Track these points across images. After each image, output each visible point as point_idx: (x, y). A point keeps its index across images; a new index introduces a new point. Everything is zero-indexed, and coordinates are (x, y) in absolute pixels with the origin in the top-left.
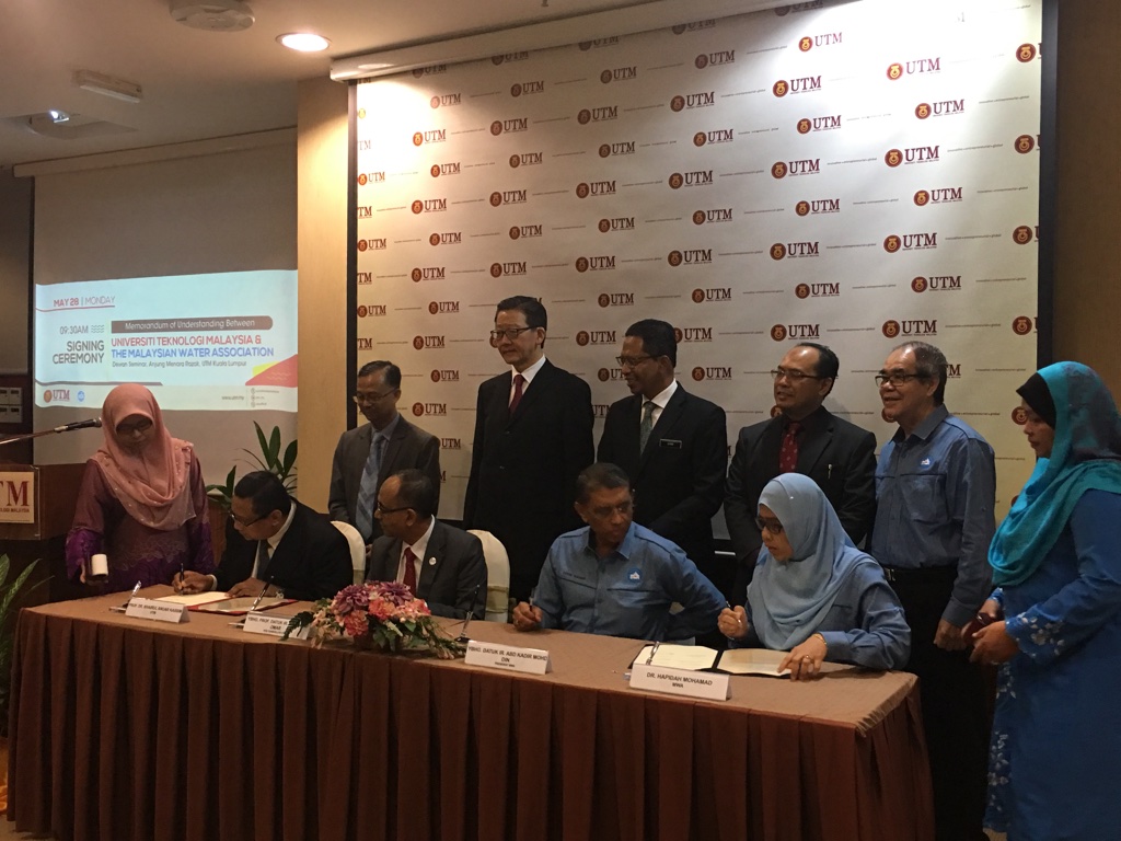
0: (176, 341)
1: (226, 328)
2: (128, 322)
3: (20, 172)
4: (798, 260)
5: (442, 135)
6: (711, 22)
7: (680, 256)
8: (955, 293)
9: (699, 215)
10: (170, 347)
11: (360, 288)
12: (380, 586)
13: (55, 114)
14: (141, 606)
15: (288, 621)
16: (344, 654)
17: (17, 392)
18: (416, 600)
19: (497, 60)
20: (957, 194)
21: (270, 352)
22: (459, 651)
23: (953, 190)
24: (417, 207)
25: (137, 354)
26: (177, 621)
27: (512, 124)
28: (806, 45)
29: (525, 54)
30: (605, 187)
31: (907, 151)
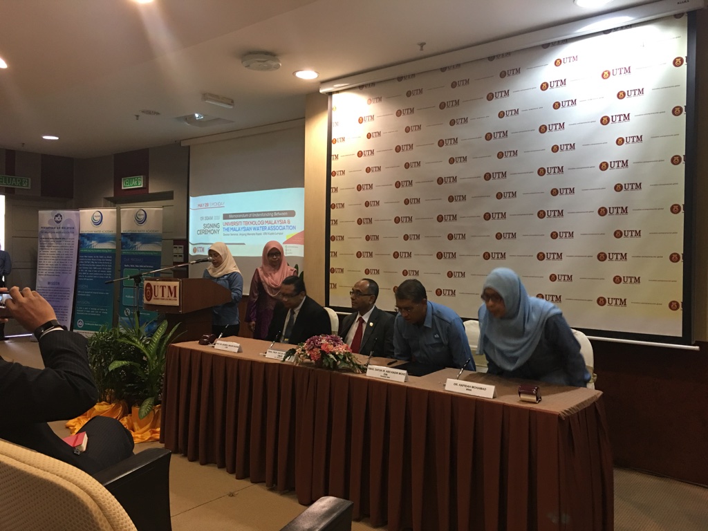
0: (252, 223)
1: (274, 217)
2: (230, 214)
3: (183, 144)
4: (552, 176)
5: (372, 117)
6: (509, 54)
7: (490, 175)
8: (638, 192)
9: (501, 154)
10: (249, 226)
11: (332, 194)
13: (197, 115)
14: (221, 344)
15: (285, 353)
16: (310, 369)
17: (181, 248)
19: (400, 79)
20: (640, 139)
21: (294, 228)
22: (364, 371)
23: (637, 137)
24: (360, 154)
25: (235, 230)
26: (236, 351)
27: (407, 111)
28: (558, 63)
29: (413, 75)
30: (452, 141)
31: (612, 116)
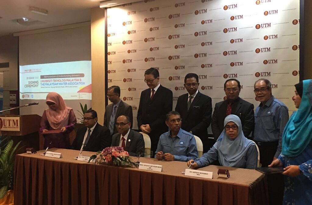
0: (58, 81)
1: (72, 77)
2: (45, 76)
3: (15, 35)
4: (231, 56)
5: (131, 22)
7: (198, 55)
8: (276, 64)
9: (203, 44)
10: (56, 82)
11: (108, 65)
12: (115, 148)
13: (24, 19)
14: (49, 154)
15: (90, 157)
16: (105, 167)
17: (15, 95)
18: (125, 151)
19: (146, 1)
21: (84, 83)
22: (137, 166)
23: (275, 35)
24: (124, 43)
25: (48, 84)
26: (59, 157)
27: (150, 19)
30: (177, 36)
31: (262, 25)
